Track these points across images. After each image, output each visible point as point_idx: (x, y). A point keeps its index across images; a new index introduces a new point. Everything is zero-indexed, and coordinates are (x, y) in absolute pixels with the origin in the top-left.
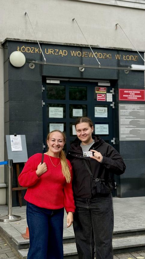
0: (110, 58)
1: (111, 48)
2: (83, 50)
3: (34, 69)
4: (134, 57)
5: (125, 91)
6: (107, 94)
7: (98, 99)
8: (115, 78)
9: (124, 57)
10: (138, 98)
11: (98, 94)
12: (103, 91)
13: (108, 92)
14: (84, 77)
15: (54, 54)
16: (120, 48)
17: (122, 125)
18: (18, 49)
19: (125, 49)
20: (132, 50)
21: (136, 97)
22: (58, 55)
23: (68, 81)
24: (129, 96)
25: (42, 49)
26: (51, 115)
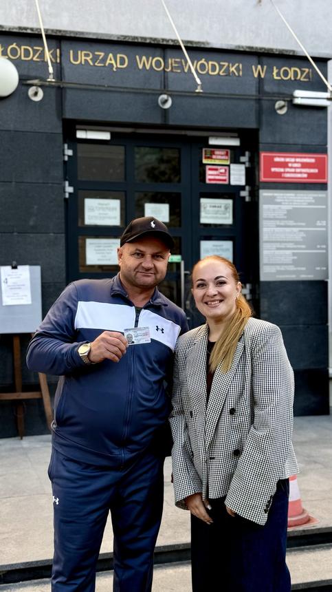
0: (239, 74)
1: (242, 49)
2: (169, 52)
3: (41, 101)
4: (301, 71)
5: (275, 157)
6: (233, 166)
7: (210, 180)
8: (251, 124)
9: (275, 71)
10: (310, 175)
11: (208, 167)
12: (220, 158)
13: (235, 160)
14: (171, 123)
15: (94, 63)
16: (265, 49)
17: (267, 242)
19: (276, 50)
20: (295, 54)
21: (305, 173)
22: (105, 66)
23: (133, 134)
24: (287, 170)
25: (63, 53)
26: (91, 218)
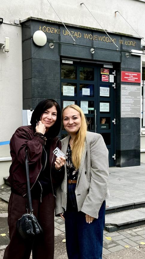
0: (115, 42)
1: (116, 34)
2: (94, 33)
3: (53, 48)
4: (133, 42)
5: (126, 73)
6: (110, 75)
7: (103, 80)
8: (118, 61)
9: (126, 42)
10: (136, 80)
11: (102, 75)
12: (106, 72)
14: (94, 59)
16: (123, 34)
17: (123, 103)
18: (40, 29)
19: (127, 35)
20: (132, 36)
22: (74, 37)
23: (80, 62)
24: (129, 78)
26: (65, 93)
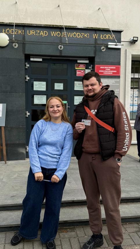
0: (88, 37)
1: (89, 28)
2: (63, 30)
3: (17, 48)
4: (111, 36)
5: (101, 66)
6: (86, 70)
7: (78, 75)
8: (92, 55)
9: (101, 36)
10: (114, 73)
11: (77, 70)
12: (82, 67)
13: (87, 68)
14: (63, 55)
15: (36, 34)
16: (97, 28)
18: (3, 31)
19: (102, 28)
20: (109, 30)
21: (112, 72)
22: (39, 35)
23: (51, 59)
24: (105, 71)
25: (25, 31)
26: (36, 88)
